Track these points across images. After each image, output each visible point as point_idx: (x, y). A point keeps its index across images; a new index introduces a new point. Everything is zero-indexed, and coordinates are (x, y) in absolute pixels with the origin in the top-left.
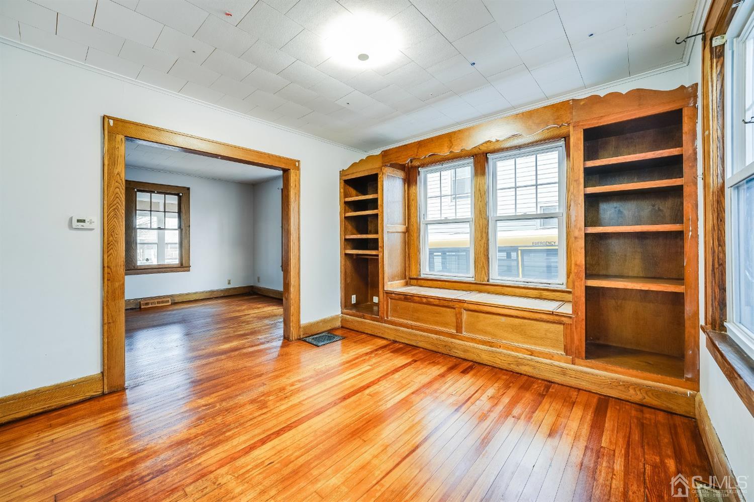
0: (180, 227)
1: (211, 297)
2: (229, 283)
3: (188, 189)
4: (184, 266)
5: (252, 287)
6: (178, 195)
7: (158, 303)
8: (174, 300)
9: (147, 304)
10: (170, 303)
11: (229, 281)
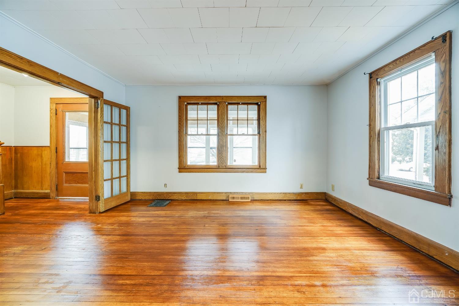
0: (259, 133)
1: (285, 199)
2: (301, 187)
3: (265, 97)
4: (261, 168)
5: (325, 194)
6: (257, 104)
7: (242, 198)
8: (254, 198)
9: (233, 198)
10: (250, 200)
11: (302, 185)
